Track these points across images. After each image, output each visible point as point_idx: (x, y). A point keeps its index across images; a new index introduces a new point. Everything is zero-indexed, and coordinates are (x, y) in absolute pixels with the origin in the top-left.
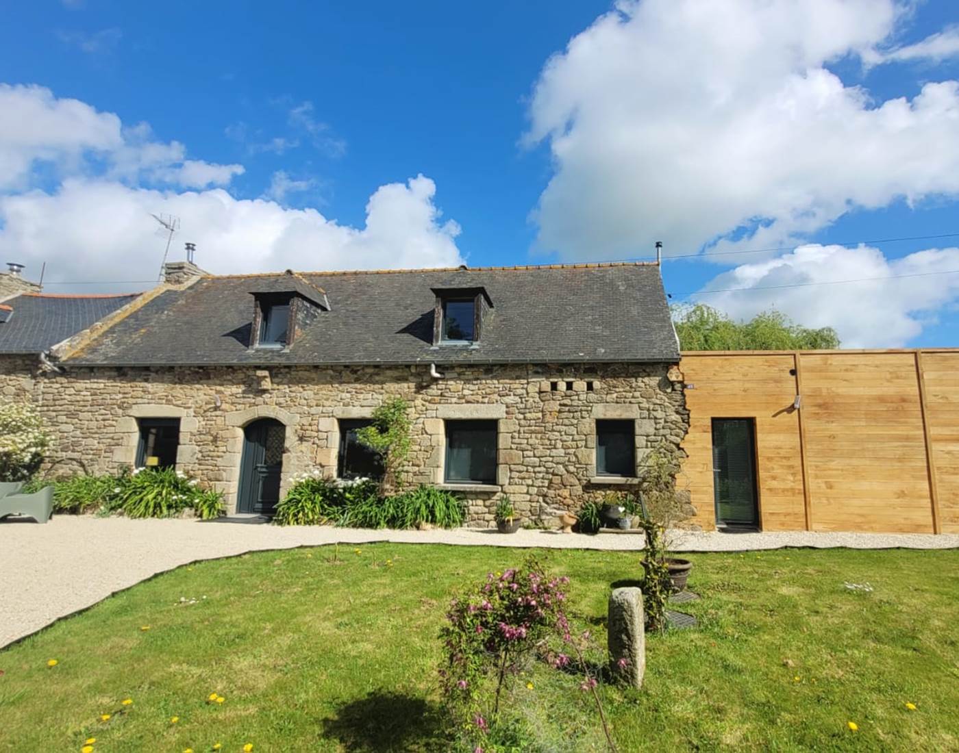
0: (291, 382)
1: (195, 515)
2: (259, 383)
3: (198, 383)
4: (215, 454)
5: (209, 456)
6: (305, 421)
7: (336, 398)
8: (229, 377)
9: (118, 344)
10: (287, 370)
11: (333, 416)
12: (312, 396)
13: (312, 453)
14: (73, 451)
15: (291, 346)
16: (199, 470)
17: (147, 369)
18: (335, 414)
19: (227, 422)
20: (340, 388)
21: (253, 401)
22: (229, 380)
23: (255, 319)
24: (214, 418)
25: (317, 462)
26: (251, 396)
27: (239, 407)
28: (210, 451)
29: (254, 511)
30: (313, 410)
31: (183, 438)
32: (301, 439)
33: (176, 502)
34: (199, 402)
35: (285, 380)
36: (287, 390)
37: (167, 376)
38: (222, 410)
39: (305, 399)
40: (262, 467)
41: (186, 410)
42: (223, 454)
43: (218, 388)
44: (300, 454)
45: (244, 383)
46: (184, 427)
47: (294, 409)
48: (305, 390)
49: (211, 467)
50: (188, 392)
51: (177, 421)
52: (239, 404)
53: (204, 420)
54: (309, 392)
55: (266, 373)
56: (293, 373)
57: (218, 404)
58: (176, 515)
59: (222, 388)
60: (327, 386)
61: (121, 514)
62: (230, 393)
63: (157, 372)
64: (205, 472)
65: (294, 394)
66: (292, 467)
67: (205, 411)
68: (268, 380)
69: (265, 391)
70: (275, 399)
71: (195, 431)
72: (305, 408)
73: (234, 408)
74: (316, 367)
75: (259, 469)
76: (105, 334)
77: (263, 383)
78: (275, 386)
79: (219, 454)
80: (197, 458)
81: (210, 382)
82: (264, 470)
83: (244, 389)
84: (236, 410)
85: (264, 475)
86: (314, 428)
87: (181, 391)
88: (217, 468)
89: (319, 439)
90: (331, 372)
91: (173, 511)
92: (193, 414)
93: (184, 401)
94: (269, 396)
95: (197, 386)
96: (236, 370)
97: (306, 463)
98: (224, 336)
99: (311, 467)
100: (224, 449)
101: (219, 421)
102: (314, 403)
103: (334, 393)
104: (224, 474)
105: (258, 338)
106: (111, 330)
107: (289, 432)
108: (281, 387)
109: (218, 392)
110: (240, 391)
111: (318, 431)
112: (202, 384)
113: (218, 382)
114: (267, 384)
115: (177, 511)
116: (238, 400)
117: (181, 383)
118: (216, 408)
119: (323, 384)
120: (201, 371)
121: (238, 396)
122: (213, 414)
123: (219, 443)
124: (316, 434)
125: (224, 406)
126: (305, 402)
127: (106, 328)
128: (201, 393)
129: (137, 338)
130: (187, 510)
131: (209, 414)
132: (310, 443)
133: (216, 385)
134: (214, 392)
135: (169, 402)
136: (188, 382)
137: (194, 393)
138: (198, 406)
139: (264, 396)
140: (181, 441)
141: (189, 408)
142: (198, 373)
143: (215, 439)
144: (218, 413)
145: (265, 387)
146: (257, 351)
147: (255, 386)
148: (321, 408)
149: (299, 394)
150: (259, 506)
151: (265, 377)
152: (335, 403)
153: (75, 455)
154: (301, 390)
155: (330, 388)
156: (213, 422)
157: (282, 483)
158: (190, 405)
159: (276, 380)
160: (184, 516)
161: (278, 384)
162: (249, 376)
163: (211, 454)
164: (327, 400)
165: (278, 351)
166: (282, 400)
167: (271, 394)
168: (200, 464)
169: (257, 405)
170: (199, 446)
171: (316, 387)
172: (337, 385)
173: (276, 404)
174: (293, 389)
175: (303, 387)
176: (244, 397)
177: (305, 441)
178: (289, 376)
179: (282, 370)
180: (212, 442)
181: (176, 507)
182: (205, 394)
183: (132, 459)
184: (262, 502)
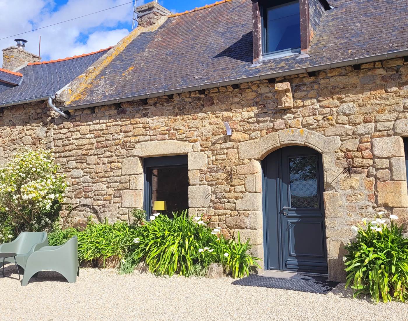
0: (320, 95)
1: (224, 272)
2: (278, 102)
3: (201, 112)
4: (232, 195)
5: (225, 197)
6: (351, 145)
7: (396, 107)
8: (237, 100)
9: (112, 83)
10: (313, 79)
11: (396, 134)
12: (357, 109)
13: (369, 188)
14: (86, 197)
15: (308, 49)
16: (215, 215)
17: (144, 102)
18: (398, 131)
19: (241, 155)
20: (402, 92)
21: (271, 125)
22: (237, 103)
23: (255, 25)
24: (225, 151)
25: (380, 202)
26: (268, 119)
27: (253, 134)
28: (226, 191)
29: (286, 267)
30: (361, 129)
31: (193, 177)
32: (349, 170)
33: (201, 256)
34: (205, 133)
35: (313, 93)
36: (317, 106)
37: (167, 107)
38: (234, 141)
39: (345, 114)
40: (289, 210)
41: (192, 144)
42: (241, 195)
43: (225, 114)
44: (349, 191)
45: (256, 104)
46: (192, 164)
47: (330, 131)
48: (342, 103)
49: (229, 212)
50: (192, 123)
51: (184, 157)
52: (254, 131)
53: (213, 155)
54: (351, 104)
55: (286, 85)
56: (322, 82)
57: (229, 133)
58: (203, 272)
59: (230, 114)
60: (379, 91)
61: (144, 270)
62: (240, 119)
63: (155, 104)
64: (223, 217)
65: (328, 110)
66: (341, 210)
67: (213, 144)
68: (290, 94)
69: (286, 110)
70: (301, 119)
71: (205, 168)
72: (347, 126)
73: (247, 136)
74: (357, 67)
75: (285, 213)
76: (98, 77)
77: (283, 100)
78: (299, 102)
79: (237, 195)
80: (211, 201)
81: (215, 108)
82: (294, 214)
83: (257, 111)
84: (251, 139)
85: (295, 221)
86: (366, 153)
87: (184, 123)
88: (236, 213)
89: (377, 169)
90: (382, 72)
91: (199, 267)
92: (200, 148)
93: (188, 134)
94: (292, 116)
95: (200, 115)
96: (244, 90)
97: (362, 203)
98: (216, 57)
99: (370, 210)
100: (242, 188)
101: (232, 154)
102: (361, 118)
103: (391, 101)
104: (246, 219)
105: (261, 48)
106: (103, 73)
107: (328, 162)
108: (307, 102)
109: (226, 119)
110: (252, 114)
111: (373, 157)
112: (206, 113)
113: (224, 107)
114: (288, 101)
115: (203, 267)
116: (251, 126)
117: (182, 114)
118: (227, 138)
119: (370, 90)
120: (202, 96)
121: (251, 120)
122: (223, 146)
123: (235, 182)
124: (371, 162)
125: (236, 135)
126: (346, 118)
127: (97, 72)
128: (206, 123)
129: (127, 75)
130: (215, 265)
131: (218, 146)
132: (364, 175)
133: (222, 111)
134: (220, 119)
135: (172, 137)
136: (189, 112)
137: (198, 123)
138: (204, 138)
139: (285, 117)
140: (191, 181)
141: (195, 141)
142: (199, 99)
143: (230, 176)
144: (229, 144)
145: (287, 105)
146: (264, 63)
147: (271, 105)
148: (373, 124)
149: (335, 109)
150: (293, 261)
151: (287, 91)
152: (395, 115)
153: (88, 201)
154: (338, 103)
155: (384, 95)
156: (225, 156)
157: (328, 233)
158: (195, 138)
159: (299, 94)
160: (213, 274)
161: (303, 99)
162: (261, 94)
163: (228, 195)
164: (381, 111)
165: (294, 58)
166: (310, 120)
167: (294, 113)
168: (216, 208)
169: (277, 130)
170: (211, 185)
171: (361, 96)
172: (394, 89)
173: (304, 126)
174: (325, 103)
175: (339, 99)
176: (258, 122)
177: (355, 172)
178: (316, 86)
179: (306, 80)
180: (226, 180)
181: (202, 262)
182: (210, 124)
183: (140, 203)
184: (296, 257)
